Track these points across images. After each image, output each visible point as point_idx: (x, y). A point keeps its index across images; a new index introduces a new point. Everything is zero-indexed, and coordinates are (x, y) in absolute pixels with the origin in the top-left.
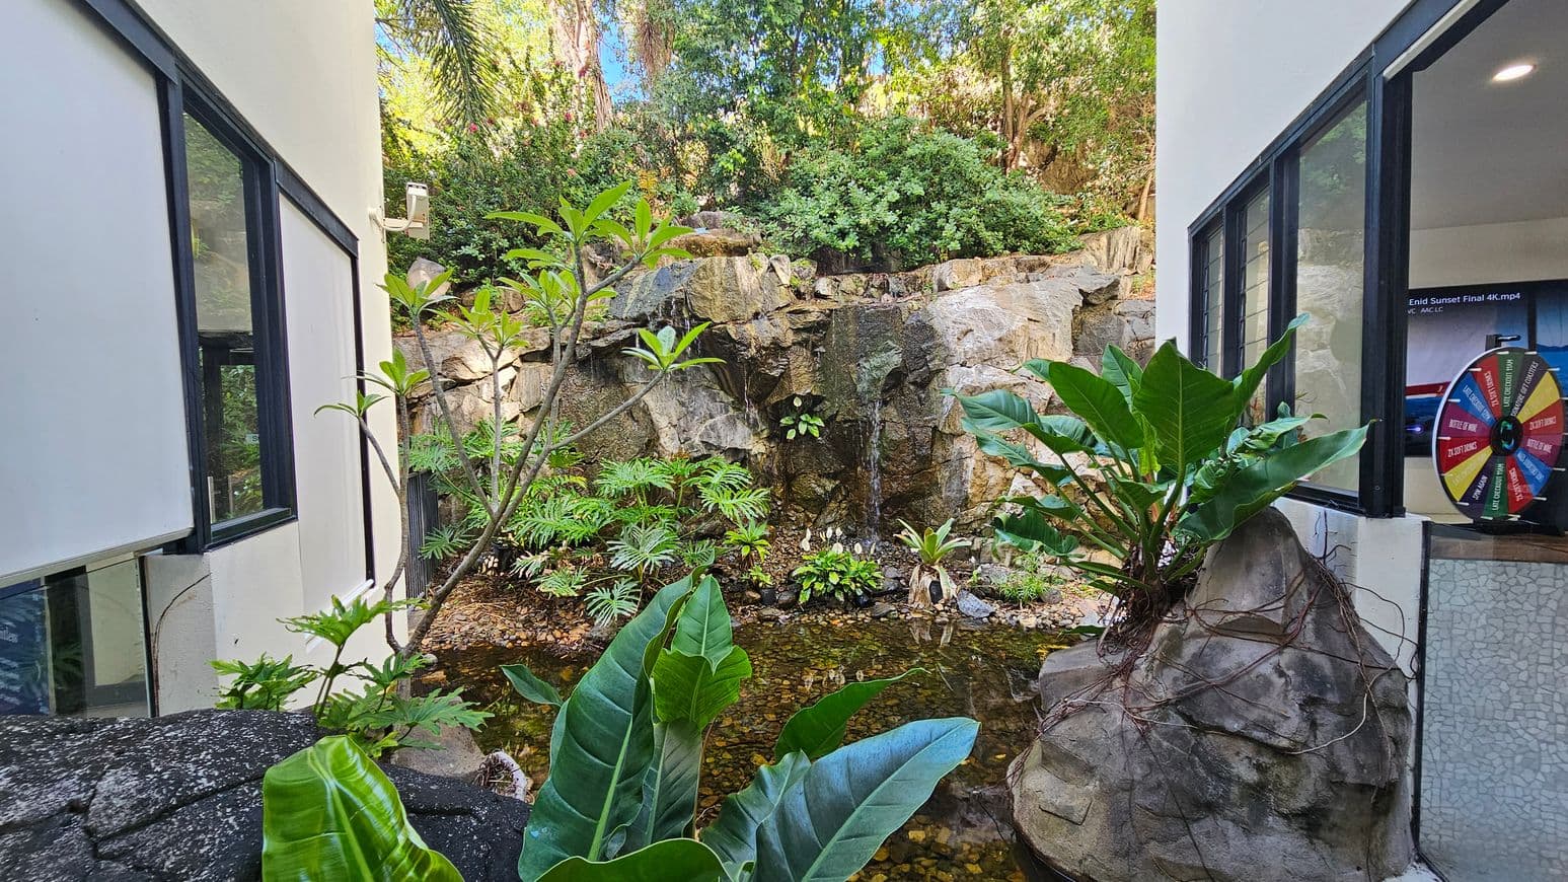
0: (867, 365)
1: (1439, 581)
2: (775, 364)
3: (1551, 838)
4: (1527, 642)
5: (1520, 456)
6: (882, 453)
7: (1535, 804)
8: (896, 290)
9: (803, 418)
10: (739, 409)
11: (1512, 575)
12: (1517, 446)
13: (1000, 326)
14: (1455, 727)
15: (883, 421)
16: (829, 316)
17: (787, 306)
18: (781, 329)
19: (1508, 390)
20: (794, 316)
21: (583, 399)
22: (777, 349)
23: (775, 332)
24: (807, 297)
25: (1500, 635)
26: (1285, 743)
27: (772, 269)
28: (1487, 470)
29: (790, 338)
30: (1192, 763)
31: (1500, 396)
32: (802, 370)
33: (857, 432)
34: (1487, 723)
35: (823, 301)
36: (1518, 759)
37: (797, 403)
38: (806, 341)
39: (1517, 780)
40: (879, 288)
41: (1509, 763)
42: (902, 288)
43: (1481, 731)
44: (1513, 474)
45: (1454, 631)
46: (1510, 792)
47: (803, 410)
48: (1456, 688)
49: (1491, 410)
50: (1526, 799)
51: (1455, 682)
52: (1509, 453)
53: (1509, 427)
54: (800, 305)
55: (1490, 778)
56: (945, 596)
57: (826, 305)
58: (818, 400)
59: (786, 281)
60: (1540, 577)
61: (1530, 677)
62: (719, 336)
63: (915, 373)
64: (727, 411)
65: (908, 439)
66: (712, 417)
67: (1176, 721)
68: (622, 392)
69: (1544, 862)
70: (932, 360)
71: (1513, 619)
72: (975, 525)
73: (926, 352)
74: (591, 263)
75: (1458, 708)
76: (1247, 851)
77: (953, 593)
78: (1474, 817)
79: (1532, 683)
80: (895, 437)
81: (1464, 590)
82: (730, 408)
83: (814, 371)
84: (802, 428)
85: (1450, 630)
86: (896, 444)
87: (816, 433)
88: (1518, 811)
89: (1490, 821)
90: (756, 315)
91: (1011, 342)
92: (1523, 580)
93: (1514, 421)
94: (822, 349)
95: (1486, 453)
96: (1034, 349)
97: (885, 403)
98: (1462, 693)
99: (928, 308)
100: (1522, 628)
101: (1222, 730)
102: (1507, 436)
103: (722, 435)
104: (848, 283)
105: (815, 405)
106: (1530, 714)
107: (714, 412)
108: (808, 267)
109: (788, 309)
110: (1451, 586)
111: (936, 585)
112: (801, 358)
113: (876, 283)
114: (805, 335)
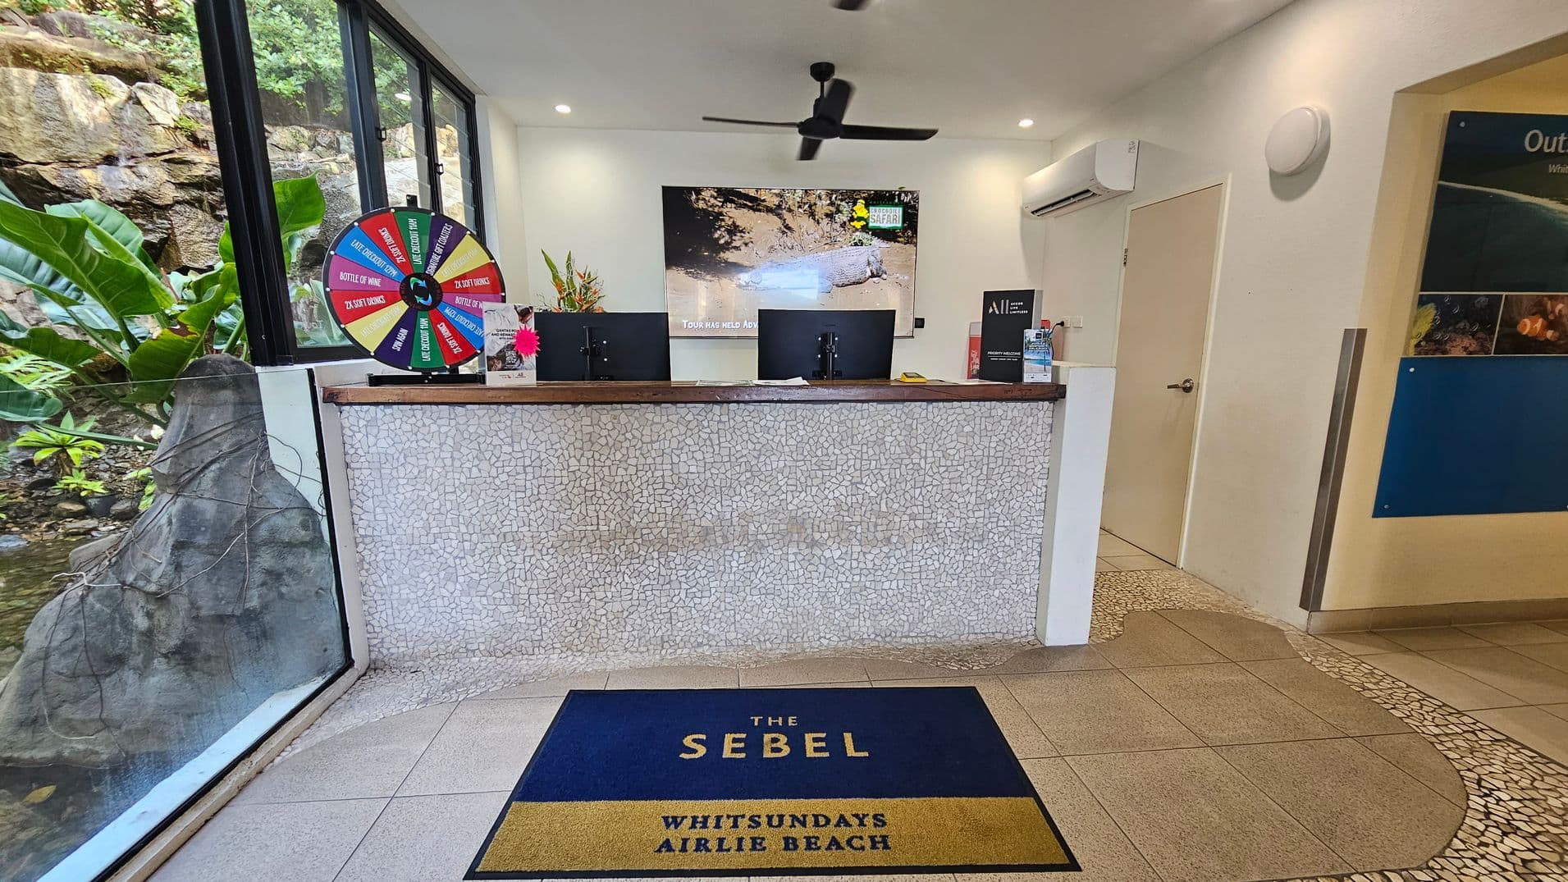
1: (366, 426)
3: (472, 634)
4: (436, 476)
7: (459, 609)
11: (419, 417)
12: (437, 302)
14: (394, 554)
19: (416, 249)
22: (149, 206)
23: (142, 185)
25: (416, 471)
27: (134, 100)
28: (406, 323)
29: (170, 193)
31: (407, 254)
34: (417, 547)
36: (442, 574)
39: (444, 591)
41: (436, 580)
43: (413, 555)
45: (383, 471)
46: (440, 602)
48: (390, 521)
49: (397, 266)
50: (451, 606)
51: (389, 516)
52: (430, 308)
55: (424, 594)
60: (439, 418)
61: (441, 505)
69: (470, 654)
71: (423, 456)
75: (394, 538)
78: (419, 628)
79: (443, 510)
81: (386, 433)
85: (380, 470)
88: (448, 616)
89: (431, 629)
90: (105, 160)
92: (428, 421)
98: (396, 525)
100: (431, 463)
106: (445, 536)
110: (375, 431)
113: (325, 141)
114: (195, 193)
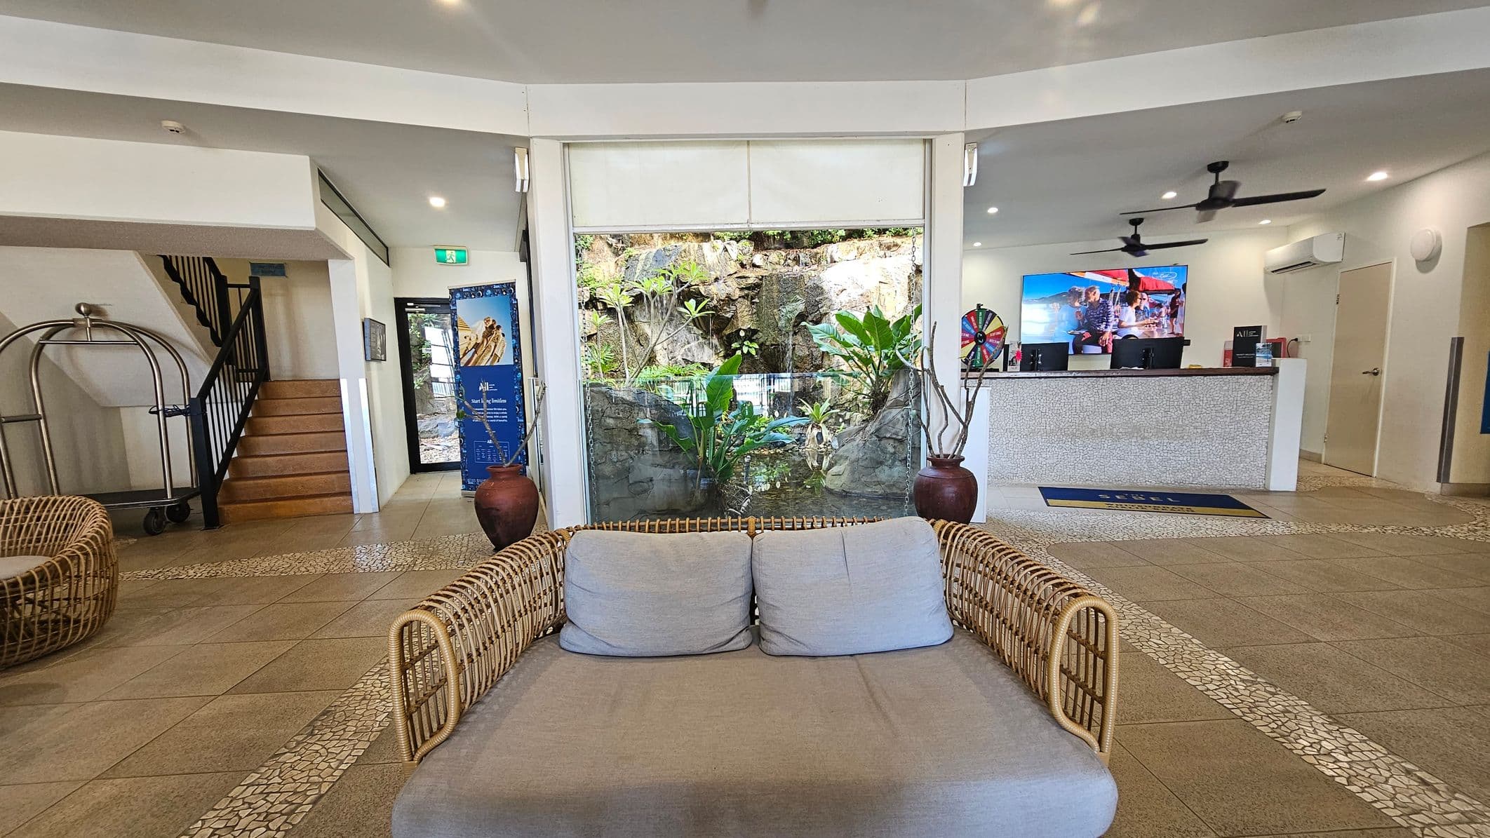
0: (784, 310)
2: (728, 310)
5: (987, 345)
6: (794, 364)
8: (804, 261)
9: (745, 343)
10: (705, 338)
12: (984, 341)
13: (861, 287)
15: (795, 345)
16: (761, 280)
17: (736, 273)
18: (732, 288)
19: (980, 323)
20: (739, 280)
21: (611, 332)
22: (729, 300)
23: (729, 290)
24: (748, 267)
26: (900, 437)
27: (726, 250)
28: (975, 349)
29: (737, 294)
30: (877, 450)
31: (978, 325)
32: (745, 313)
33: (779, 351)
35: (758, 269)
37: (742, 334)
38: (747, 295)
40: (794, 260)
42: (808, 260)
44: (985, 351)
47: (745, 338)
49: (975, 330)
52: (981, 344)
53: (981, 335)
54: (744, 273)
56: (825, 440)
57: (760, 272)
58: (755, 332)
59: (734, 257)
62: (695, 293)
63: (813, 315)
64: (698, 339)
65: (809, 355)
66: (689, 343)
67: (875, 438)
68: (633, 327)
70: (821, 307)
72: (846, 405)
73: (819, 302)
74: (608, 244)
76: (890, 473)
77: (829, 439)
80: (801, 354)
82: (700, 338)
83: (752, 314)
84: (745, 350)
86: (802, 359)
87: (753, 352)
90: (717, 280)
91: (868, 296)
93: (983, 334)
94: (757, 300)
95: (974, 343)
96: (882, 301)
97: (795, 333)
99: (821, 275)
101: (885, 437)
102: (980, 338)
103: (695, 355)
104: (774, 256)
105: (753, 335)
107: (690, 340)
108: (748, 246)
109: (736, 275)
111: (820, 434)
112: (744, 306)
113: (792, 257)
114: (746, 292)
